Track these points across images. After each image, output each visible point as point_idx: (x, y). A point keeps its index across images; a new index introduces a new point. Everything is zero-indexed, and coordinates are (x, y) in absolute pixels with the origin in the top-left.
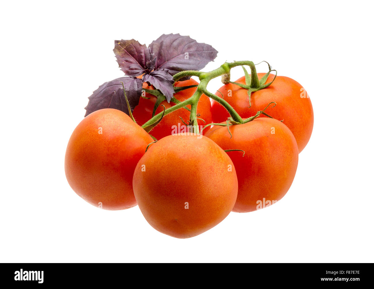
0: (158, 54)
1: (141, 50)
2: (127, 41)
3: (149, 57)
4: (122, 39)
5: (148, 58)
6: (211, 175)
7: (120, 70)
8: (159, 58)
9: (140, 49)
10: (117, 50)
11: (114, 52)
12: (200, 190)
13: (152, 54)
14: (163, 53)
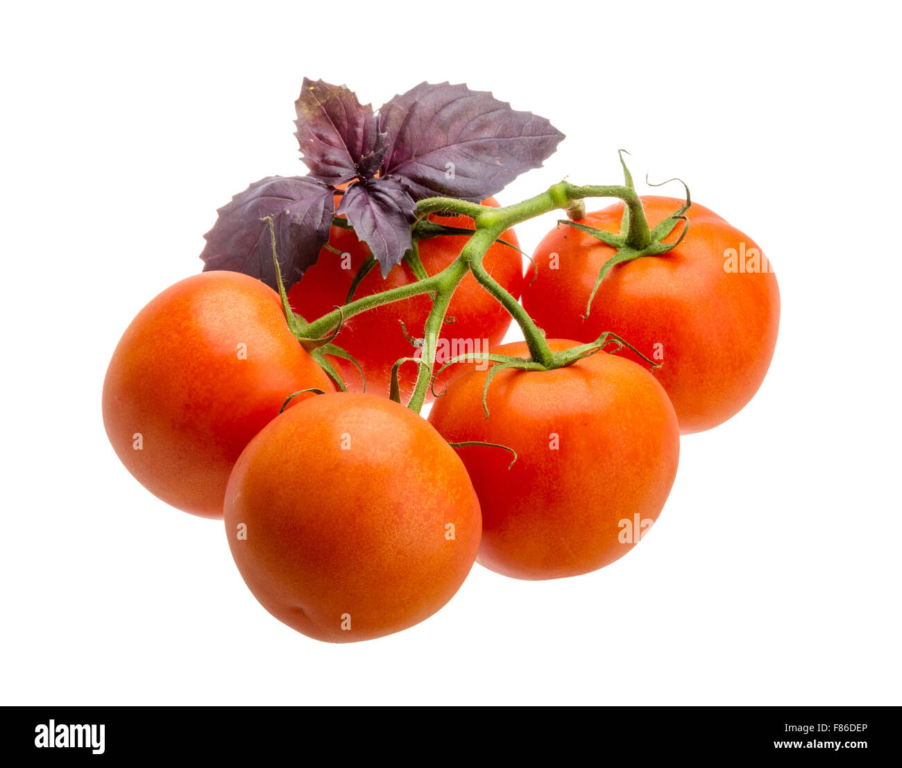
0: (396, 135)
1: (359, 118)
2: (330, 86)
3: (372, 140)
4: (320, 80)
5: (369, 143)
6: (393, 525)
7: (300, 159)
8: (396, 147)
9: (355, 115)
10: (304, 104)
11: (296, 107)
12: (359, 558)
13: (381, 134)
14: (408, 136)
